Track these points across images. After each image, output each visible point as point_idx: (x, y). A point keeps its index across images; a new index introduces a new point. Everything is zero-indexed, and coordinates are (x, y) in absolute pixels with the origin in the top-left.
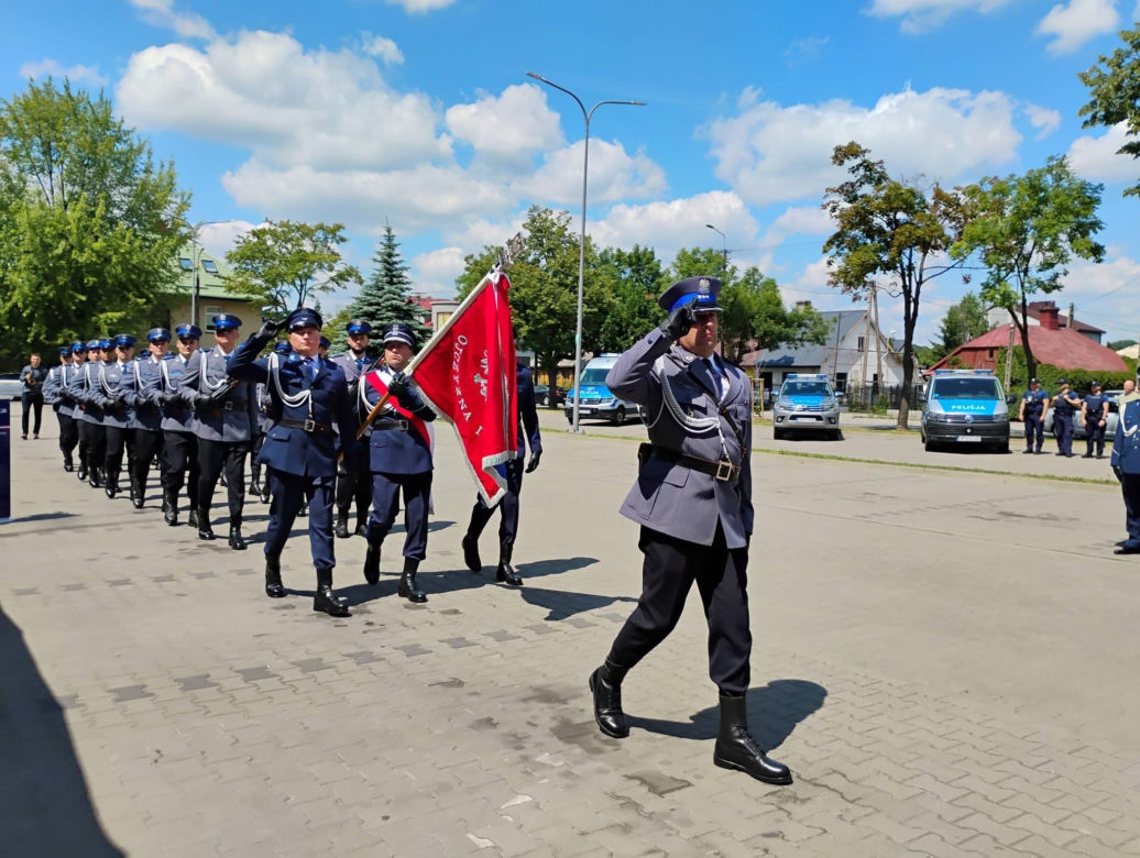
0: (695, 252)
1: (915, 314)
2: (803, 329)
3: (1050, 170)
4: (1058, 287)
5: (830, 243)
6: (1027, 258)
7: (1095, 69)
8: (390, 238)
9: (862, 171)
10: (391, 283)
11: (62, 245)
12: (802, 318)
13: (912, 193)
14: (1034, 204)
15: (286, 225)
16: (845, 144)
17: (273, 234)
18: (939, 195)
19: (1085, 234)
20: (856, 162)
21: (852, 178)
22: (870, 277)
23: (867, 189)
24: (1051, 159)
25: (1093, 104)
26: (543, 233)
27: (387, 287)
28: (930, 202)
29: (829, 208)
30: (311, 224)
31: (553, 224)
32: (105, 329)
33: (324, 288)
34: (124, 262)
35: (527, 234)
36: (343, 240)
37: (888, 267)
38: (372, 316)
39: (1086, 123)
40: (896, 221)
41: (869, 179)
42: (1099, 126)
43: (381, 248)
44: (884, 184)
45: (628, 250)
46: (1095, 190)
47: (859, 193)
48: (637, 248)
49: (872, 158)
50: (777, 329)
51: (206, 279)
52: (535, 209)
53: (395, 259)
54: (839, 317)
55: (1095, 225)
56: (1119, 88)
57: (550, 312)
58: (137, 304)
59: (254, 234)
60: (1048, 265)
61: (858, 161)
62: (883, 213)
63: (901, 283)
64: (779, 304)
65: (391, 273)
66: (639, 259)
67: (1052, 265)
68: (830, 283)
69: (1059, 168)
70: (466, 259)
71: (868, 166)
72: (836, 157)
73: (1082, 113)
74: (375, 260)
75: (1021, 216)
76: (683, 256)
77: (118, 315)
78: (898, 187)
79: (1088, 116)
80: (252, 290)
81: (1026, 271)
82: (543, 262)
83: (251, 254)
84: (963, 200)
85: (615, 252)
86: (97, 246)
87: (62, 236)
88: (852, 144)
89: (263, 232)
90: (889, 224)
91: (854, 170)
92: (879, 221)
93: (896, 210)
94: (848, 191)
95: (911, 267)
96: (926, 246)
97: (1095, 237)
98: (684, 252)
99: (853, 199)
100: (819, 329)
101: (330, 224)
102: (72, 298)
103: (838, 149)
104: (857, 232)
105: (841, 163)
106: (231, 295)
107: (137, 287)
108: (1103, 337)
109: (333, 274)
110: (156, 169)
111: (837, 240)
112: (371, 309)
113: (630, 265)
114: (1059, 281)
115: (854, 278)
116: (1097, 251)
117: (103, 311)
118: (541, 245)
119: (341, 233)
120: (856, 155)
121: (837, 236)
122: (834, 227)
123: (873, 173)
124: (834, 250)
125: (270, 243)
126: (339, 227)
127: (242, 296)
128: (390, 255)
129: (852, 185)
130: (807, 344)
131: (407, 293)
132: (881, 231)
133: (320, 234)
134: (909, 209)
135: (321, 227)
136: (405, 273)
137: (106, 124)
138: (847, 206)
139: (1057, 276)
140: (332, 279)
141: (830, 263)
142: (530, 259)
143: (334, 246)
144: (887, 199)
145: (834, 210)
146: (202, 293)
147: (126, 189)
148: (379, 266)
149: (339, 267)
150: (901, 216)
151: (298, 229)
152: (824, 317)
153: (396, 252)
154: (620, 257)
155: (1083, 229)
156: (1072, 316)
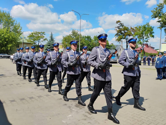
0: (96, 36)
1: (128, 45)
2: (112, 47)
3: (147, 25)
4: (148, 42)
5: (116, 35)
6: (144, 37)
7: (153, 10)
8: (52, 34)
9: (120, 25)
10: (52, 41)
11: (3, 35)
12: (112, 46)
13: (127, 28)
14: (144, 29)
15: (36, 32)
16: (118, 21)
17: (34, 33)
18: (131, 28)
19: (152, 34)
20: (119, 23)
21: (119, 26)
22: (121, 40)
23: (121, 27)
24: (147, 23)
25: (153, 15)
26: (74, 33)
27: (51, 41)
28: (130, 29)
29: (115, 30)
30: (40, 32)
31: (76, 32)
32: (9, 47)
33: (42, 41)
34: (12, 37)
35: (72, 33)
36: (45, 34)
37: (124, 38)
38: (49, 45)
39: (152, 18)
40: (125, 32)
41: (121, 26)
42: (154, 18)
43: (50, 35)
44: (123, 26)
45: (87, 36)
46: (153, 28)
47: (120, 28)
48: (88, 36)
49: (122, 23)
50: (108, 47)
51: (24, 40)
52: (73, 30)
53: (53, 37)
54: (117, 46)
55: (153, 33)
56: (157, 13)
58: (14, 44)
59: (32, 33)
60: (146, 38)
61: (120, 23)
62: (123, 31)
63: (126, 41)
64: (108, 44)
65: (52, 39)
66: (88, 37)
67: (147, 38)
68: (116, 41)
69: (148, 24)
70: (63, 37)
71: (121, 24)
72: (116, 22)
73: (151, 16)
74: (50, 37)
75: (143, 31)
76: (95, 37)
77: (11, 45)
78: (125, 27)
79: (152, 17)
80: (31, 41)
81: (143, 39)
82: (74, 38)
83: (31, 36)
84: (135, 29)
85: (85, 36)
86: (8, 35)
87: (3, 34)
88: (119, 21)
89: (33, 33)
90: (124, 32)
91: (119, 24)
92: (123, 32)
93: (125, 30)
94: (118, 28)
95: (127, 38)
96: (129, 35)
97: (153, 34)
98: (95, 36)
99: (119, 29)
100: (114, 47)
101: (43, 32)
102: (4, 43)
103: (117, 21)
104: (120, 33)
105: (117, 23)
106: (28, 42)
107: (14, 41)
108: (155, 49)
109: (43, 39)
110: (17, 24)
111: (117, 35)
112: (49, 44)
113: (87, 38)
114: (148, 41)
115: (119, 40)
116: (153, 36)
117: (9, 44)
118: (74, 35)
119: (44, 33)
120: (119, 22)
121: (117, 34)
122: (116, 33)
123: (122, 25)
124: (116, 36)
125: (34, 35)
126: (44, 32)
127: (30, 42)
128: (52, 37)
129: (119, 27)
130: (113, 50)
131: (54, 42)
132: (123, 33)
133: (41, 33)
134: (127, 30)
135: (41, 32)
136: (54, 39)
137: (9, 17)
138: (118, 30)
139: (148, 40)
140: (43, 40)
141: (116, 38)
142: (72, 37)
143: (43, 35)
144: (124, 29)
145: (116, 30)
146: (24, 42)
147: (12, 27)
148: (50, 38)
150: (126, 31)
151: (38, 33)
152: (115, 46)
153: (53, 36)
154: (85, 37)
155: (151, 33)
156: (150, 46)
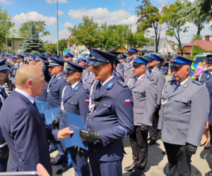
0: (122, 25)
2: (149, 43)
5: (138, 21)
6: (179, 23)
12: (149, 40)
15: (32, 22)
17: (29, 24)
21: (142, 4)
31: (89, 20)
33: (42, 36)
36: (45, 25)
37: (151, 26)
50: (142, 43)
57: (87, 40)
60: (182, 25)
65: (34, 32)
93: (152, 12)
96: (158, 20)
99: (142, 10)
104: (145, 18)
112: (29, 40)
125: (28, 26)
126: (43, 22)
128: (34, 28)
130: (150, 46)
133: (40, 24)
135: (40, 22)
140: (43, 34)
143: (43, 26)
146: (14, 37)
149: (44, 31)
151: (35, 23)
